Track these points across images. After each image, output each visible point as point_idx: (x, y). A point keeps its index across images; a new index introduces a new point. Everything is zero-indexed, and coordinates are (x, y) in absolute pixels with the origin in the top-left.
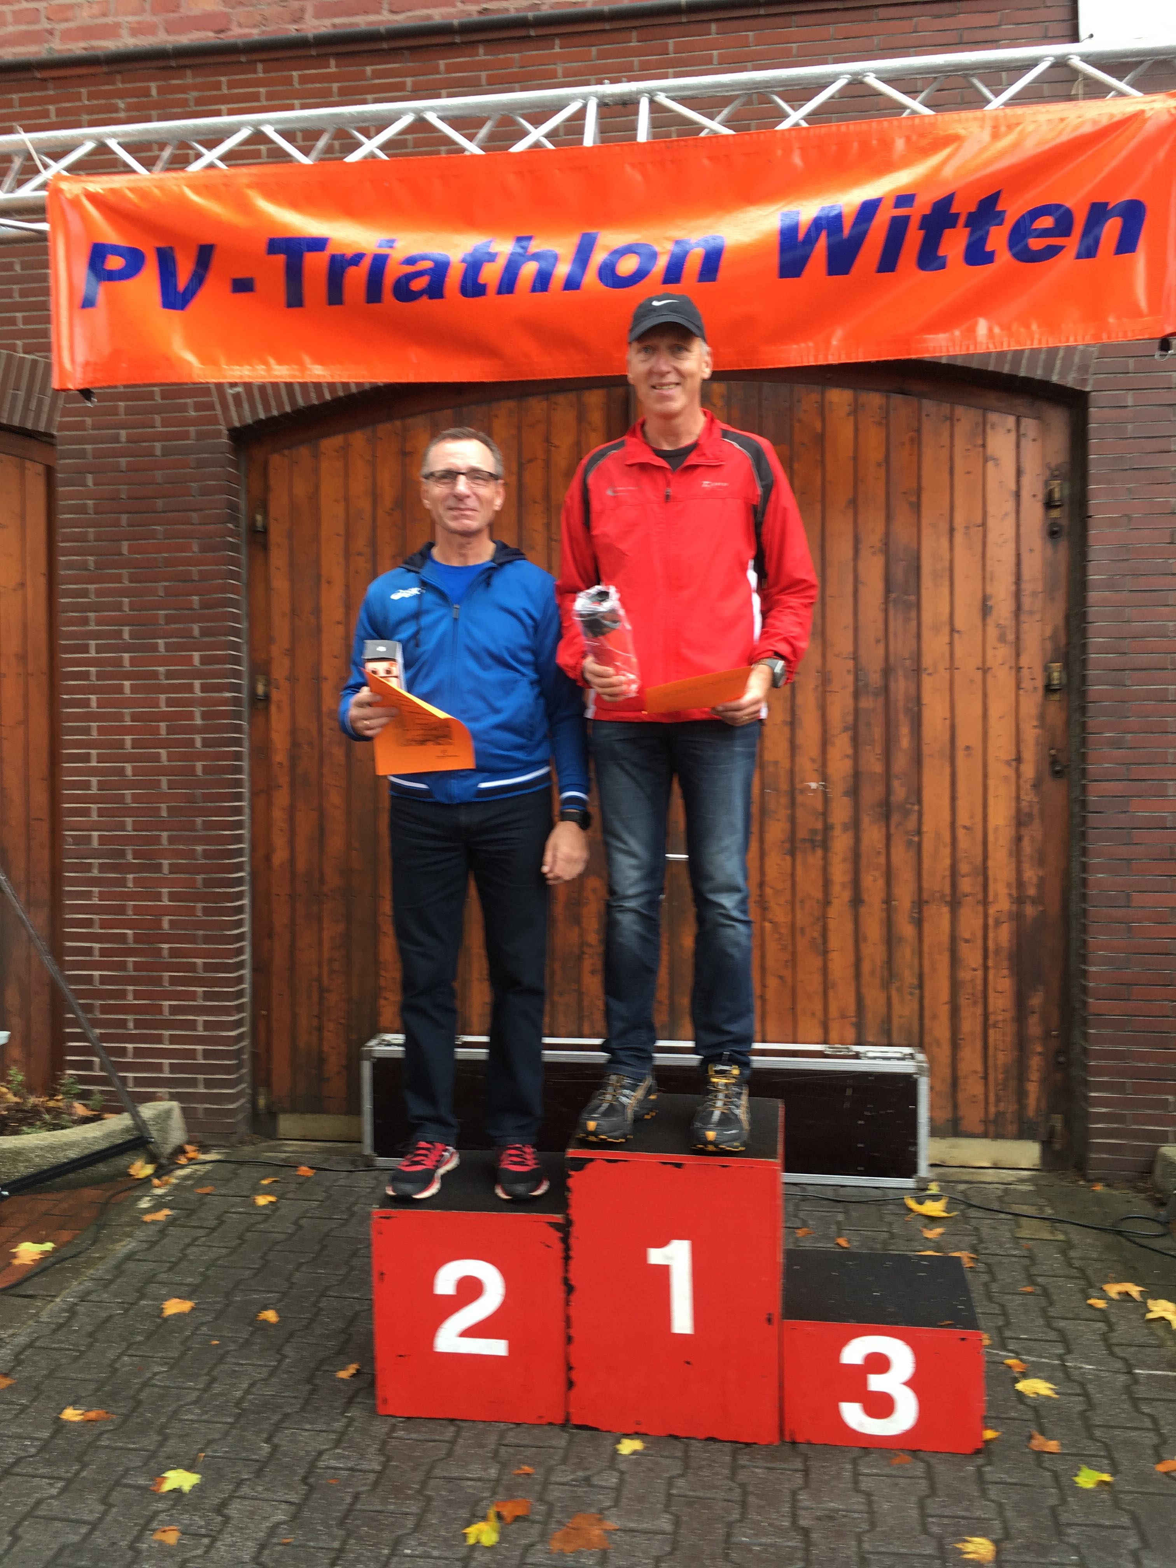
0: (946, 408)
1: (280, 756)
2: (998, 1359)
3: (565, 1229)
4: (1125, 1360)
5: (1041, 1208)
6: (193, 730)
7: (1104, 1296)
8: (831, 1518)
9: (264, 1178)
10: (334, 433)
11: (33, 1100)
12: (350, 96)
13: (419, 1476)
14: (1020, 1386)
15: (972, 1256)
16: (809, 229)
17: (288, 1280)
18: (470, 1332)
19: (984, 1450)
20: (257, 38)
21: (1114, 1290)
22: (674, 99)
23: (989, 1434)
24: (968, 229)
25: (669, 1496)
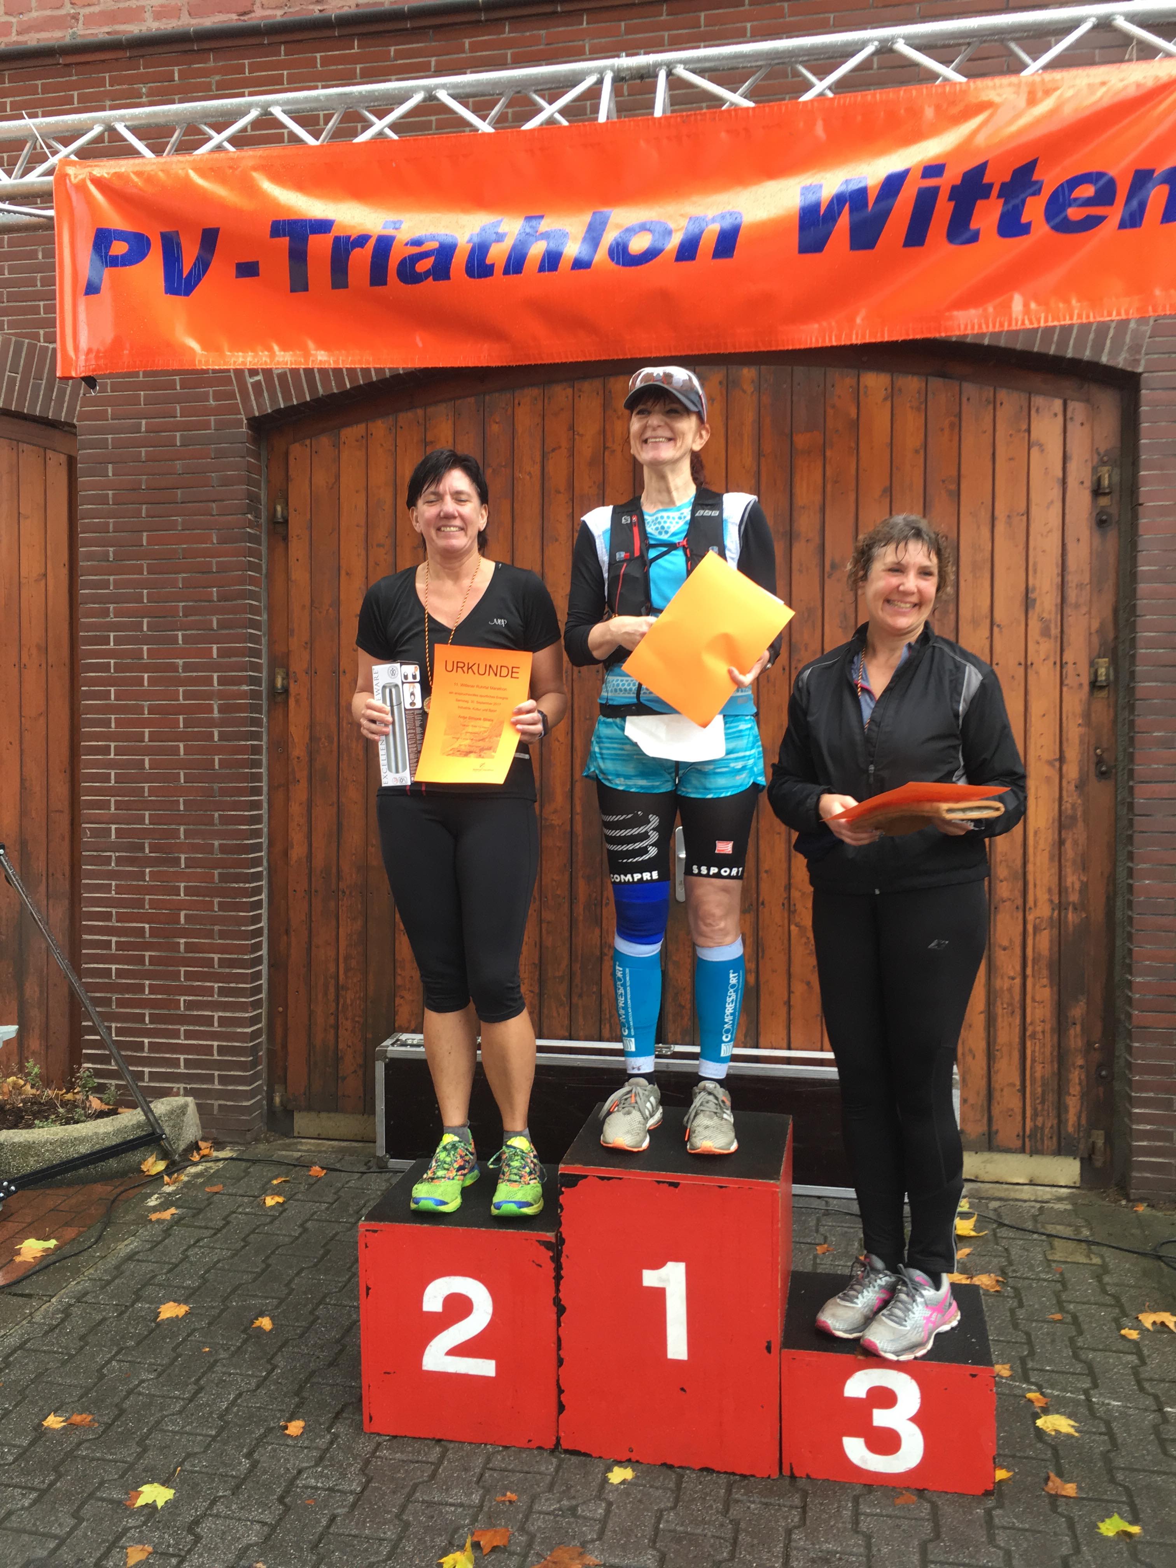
0: (988, 392)
1: (298, 750)
2: (1017, 1392)
3: (556, 1248)
4: (1156, 1397)
5: (1077, 1230)
6: (212, 723)
7: (1137, 1325)
8: (827, 1561)
9: (276, 1178)
10: (357, 422)
11: (50, 1093)
12: (370, 76)
13: (400, 1498)
14: (1039, 1423)
15: (1000, 1279)
16: (832, 201)
17: (287, 1285)
18: (458, 1351)
19: (996, 1491)
20: (279, 19)
21: (1148, 1320)
22: (694, 71)
23: (1001, 1474)
24: (1002, 200)
25: (656, 1528)
